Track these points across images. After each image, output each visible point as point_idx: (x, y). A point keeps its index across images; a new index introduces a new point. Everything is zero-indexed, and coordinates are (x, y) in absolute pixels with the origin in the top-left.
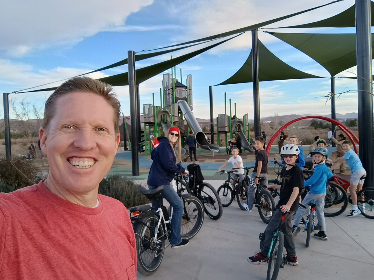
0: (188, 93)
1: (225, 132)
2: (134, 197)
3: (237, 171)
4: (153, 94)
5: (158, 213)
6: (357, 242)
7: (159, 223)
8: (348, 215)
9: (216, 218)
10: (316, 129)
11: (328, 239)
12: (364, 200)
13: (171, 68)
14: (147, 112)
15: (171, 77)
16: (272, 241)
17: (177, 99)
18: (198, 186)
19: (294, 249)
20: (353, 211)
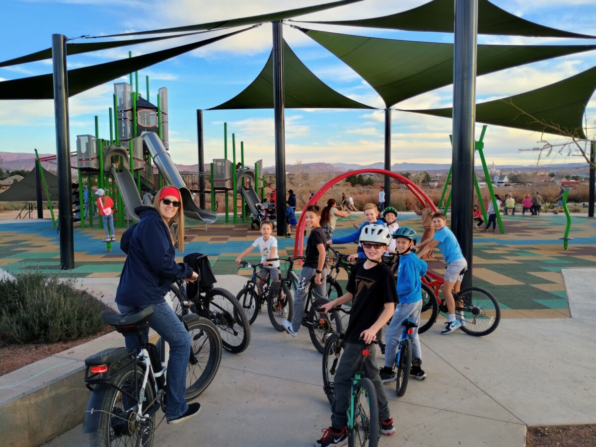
0: (161, 120)
1: (224, 188)
2: (80, 319)
3: (271, 265)
4: (96, 118)
5: (142, 358)
6: (472, 380)
7: (146, 381)
8: (443, 332)
9: (236, 350)
10: (353, 185)
11: (427, 377)
12: (462, 307)
13: (129, 75)
14: (84, 150)
15: (128, 90)
16: (352, 395)
17: (141, 129)
18: (204, 294)
19: (386, 404)
20: (450, 324)
